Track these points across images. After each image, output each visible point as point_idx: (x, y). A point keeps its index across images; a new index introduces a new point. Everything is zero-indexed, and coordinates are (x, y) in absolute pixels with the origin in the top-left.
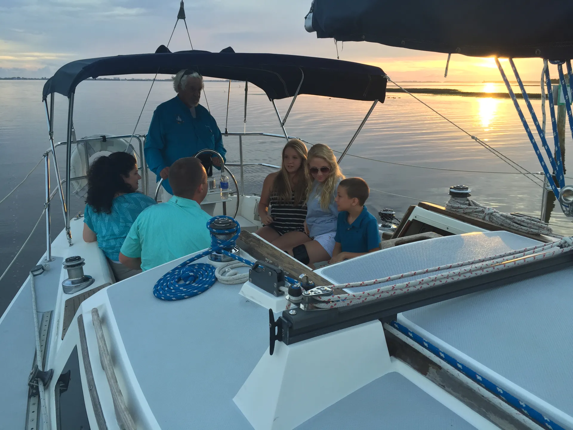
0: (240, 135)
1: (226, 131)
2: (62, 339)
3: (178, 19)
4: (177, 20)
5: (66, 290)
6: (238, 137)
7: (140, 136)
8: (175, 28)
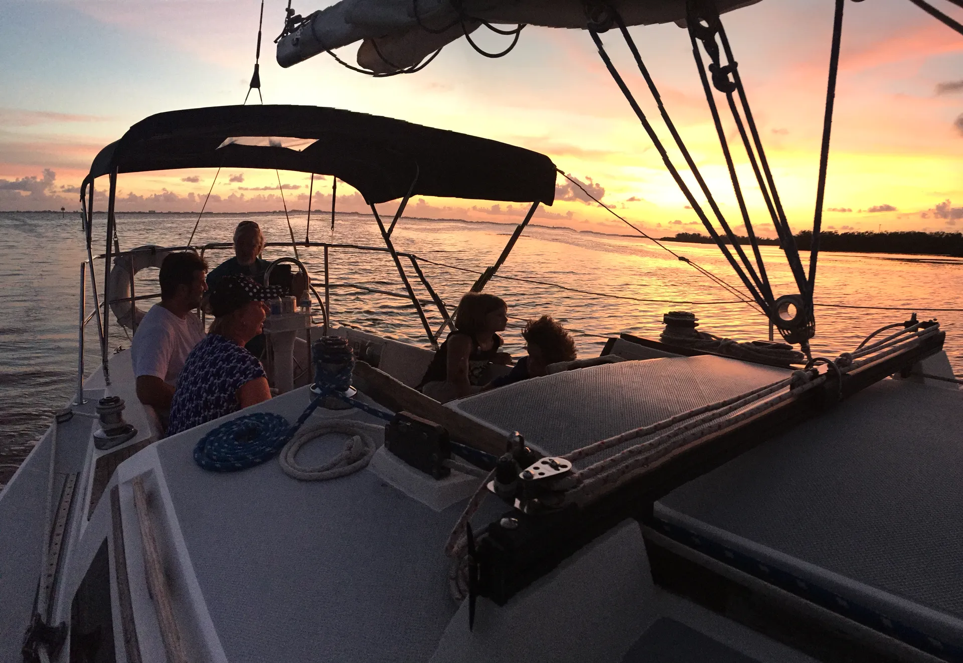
0: (326, 246)
1: (307, 238)
2: (89, 520)
3: (251, 88)
4: (250, 90)
5: (99, 443)
6: (323, 248)
7: (197, 248)
8: (246, 100)
